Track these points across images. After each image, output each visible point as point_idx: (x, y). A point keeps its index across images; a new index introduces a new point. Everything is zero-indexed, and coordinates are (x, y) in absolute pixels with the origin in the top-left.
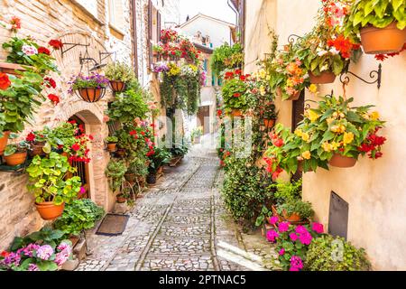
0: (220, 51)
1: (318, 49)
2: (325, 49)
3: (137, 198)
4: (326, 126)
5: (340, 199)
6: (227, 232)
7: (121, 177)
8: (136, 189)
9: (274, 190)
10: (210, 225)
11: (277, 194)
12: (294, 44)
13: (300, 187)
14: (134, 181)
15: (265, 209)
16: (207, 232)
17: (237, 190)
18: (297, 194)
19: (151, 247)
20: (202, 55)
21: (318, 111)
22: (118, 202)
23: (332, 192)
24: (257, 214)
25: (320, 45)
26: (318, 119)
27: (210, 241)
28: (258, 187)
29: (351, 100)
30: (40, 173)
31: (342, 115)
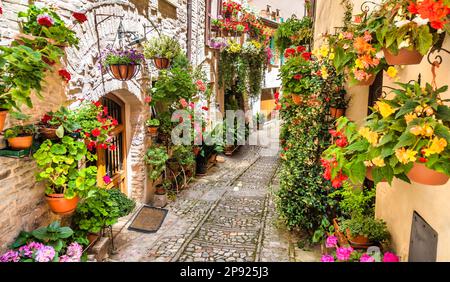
0: (286, 25)
1: (396, 18)
2: (408, 18)
3: (181, 190)
4: (404, 124)
5: (425, 225)
6: (278, 243)
7: (161, 165)
8: (180, 179)
9: (339, 198)
10: (259, 232)
11: (343, 204)
12: (369, 13)
13: (374, 198)
14: (180, 170)
15: (325, 222)
16: (253, 242)
17: (292, 193)
18: (369, 207)
19: (183, 253)
20: (268, 31)
21: (394, 103)
22: (157, 193)
23: (415, 212)
24: (316, 226)
25: (400, 12)
26: (393, 115)
27: (254, 254)
28: (318, 192)
29: (444, 89)
30: (49, 161)
31: (429, 111)
